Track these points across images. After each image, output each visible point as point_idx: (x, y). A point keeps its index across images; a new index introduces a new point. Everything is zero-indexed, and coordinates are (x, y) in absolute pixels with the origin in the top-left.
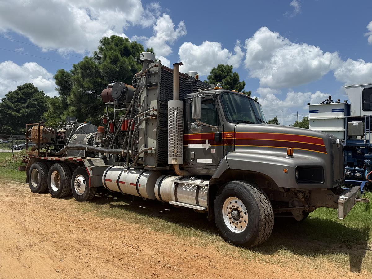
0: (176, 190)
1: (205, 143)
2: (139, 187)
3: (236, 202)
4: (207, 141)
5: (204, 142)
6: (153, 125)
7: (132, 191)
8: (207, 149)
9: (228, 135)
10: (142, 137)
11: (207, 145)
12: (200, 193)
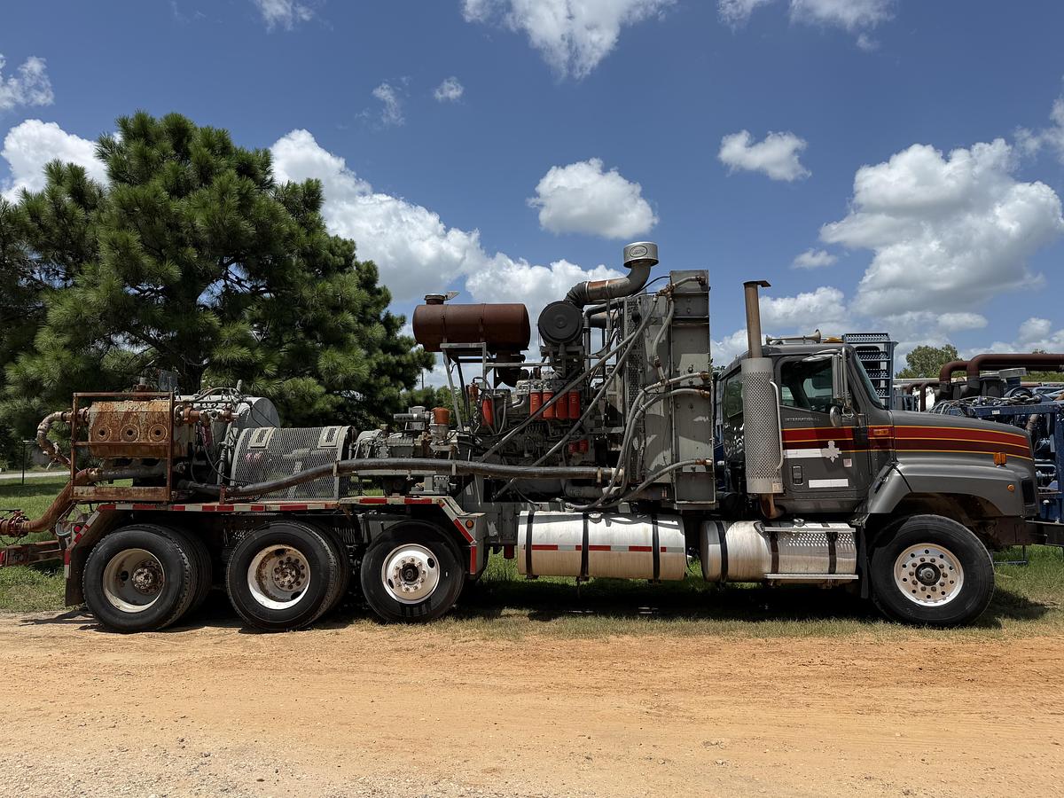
0: (774, 549)
1: (827, 447)
2: (661, 553)
3: (927, 552)
4: (831, 443)
5: (824, 445)
6: (692, 408)
7: (641, 567)
8: (833, 460)
9: (880, 432)
10: (655, 436)
11: (832, 452)
12: (837, 547)
